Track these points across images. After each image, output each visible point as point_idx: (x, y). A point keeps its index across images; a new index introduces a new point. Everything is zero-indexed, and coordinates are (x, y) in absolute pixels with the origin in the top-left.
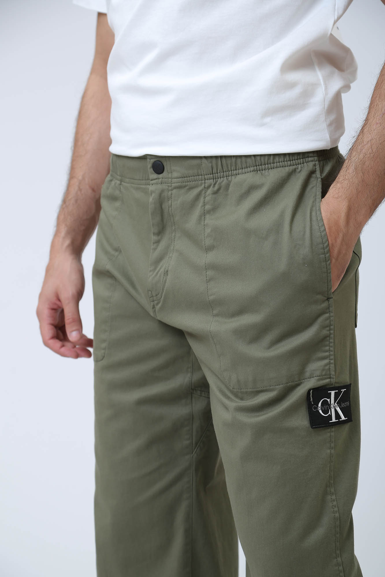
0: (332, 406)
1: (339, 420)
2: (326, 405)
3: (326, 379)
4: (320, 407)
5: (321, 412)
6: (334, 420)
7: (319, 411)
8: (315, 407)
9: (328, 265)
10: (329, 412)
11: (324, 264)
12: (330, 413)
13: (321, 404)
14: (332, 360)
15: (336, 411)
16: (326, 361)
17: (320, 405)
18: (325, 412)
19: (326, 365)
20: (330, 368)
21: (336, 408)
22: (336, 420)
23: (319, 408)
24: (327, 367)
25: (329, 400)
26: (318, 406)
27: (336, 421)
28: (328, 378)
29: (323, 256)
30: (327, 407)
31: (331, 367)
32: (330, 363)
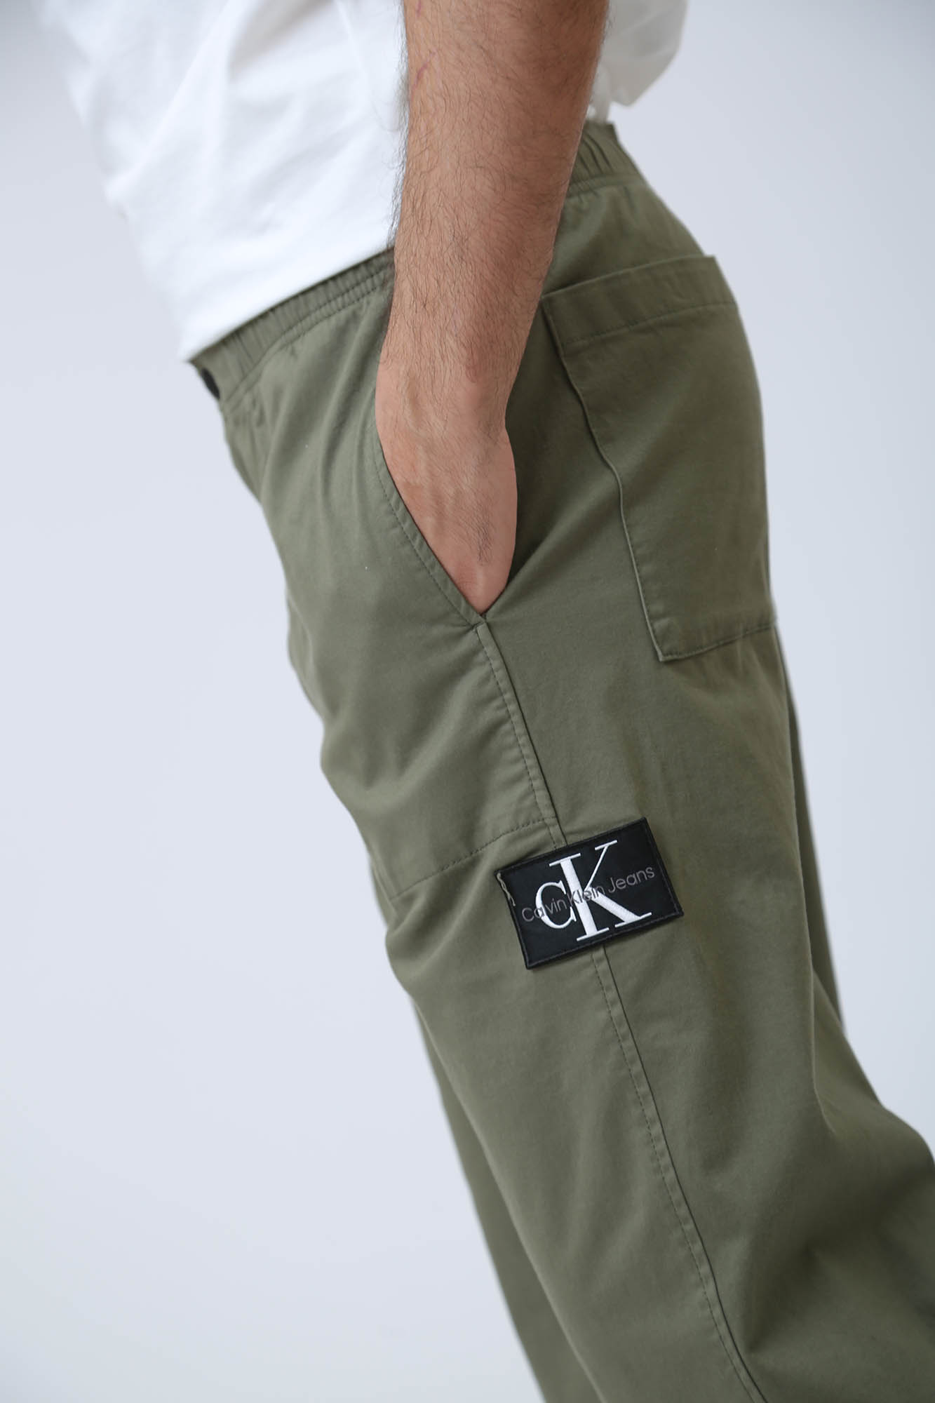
0: (576, 897)
1: (612, 927)
2: (556, 901)
3: (535, 831)
4: (541, 909)
5: (546, 919)
6: (591, 930)
7: (542, 918)
8: (529, 911)
9: (418, 551)
10: (569, 916)
11: (406, 550)
12: (573, 917)
13: (542, 899)
14: (535, 779)
15: (594, 907)
16: (522, 787)
17: (539, 902)
18: (558, 917)
19: (523, 798)
20: (536, 803)
21: (593, 899)
22: (598, 930)
23: (540, 913)
24: (528, 802)
25: (560, 885)
26: (535, 906)
27: (601, 931)
28: (540, 828)
29: (397, 531)
30: (561, 903)
31: (538, 800)
32: (532, 790)
